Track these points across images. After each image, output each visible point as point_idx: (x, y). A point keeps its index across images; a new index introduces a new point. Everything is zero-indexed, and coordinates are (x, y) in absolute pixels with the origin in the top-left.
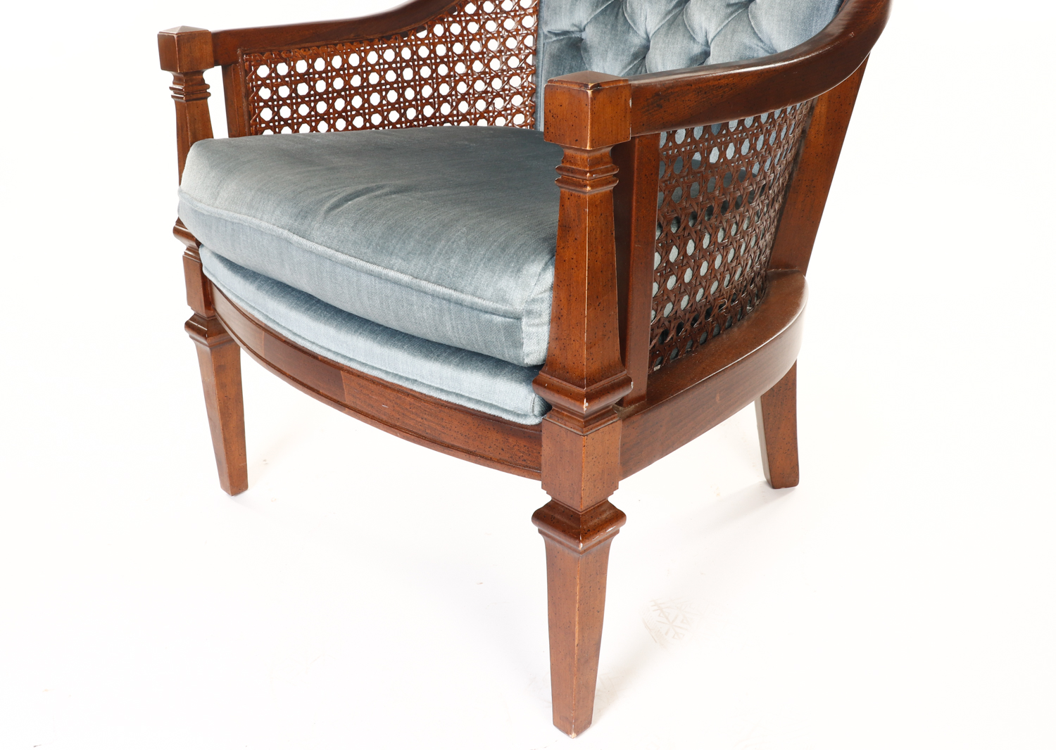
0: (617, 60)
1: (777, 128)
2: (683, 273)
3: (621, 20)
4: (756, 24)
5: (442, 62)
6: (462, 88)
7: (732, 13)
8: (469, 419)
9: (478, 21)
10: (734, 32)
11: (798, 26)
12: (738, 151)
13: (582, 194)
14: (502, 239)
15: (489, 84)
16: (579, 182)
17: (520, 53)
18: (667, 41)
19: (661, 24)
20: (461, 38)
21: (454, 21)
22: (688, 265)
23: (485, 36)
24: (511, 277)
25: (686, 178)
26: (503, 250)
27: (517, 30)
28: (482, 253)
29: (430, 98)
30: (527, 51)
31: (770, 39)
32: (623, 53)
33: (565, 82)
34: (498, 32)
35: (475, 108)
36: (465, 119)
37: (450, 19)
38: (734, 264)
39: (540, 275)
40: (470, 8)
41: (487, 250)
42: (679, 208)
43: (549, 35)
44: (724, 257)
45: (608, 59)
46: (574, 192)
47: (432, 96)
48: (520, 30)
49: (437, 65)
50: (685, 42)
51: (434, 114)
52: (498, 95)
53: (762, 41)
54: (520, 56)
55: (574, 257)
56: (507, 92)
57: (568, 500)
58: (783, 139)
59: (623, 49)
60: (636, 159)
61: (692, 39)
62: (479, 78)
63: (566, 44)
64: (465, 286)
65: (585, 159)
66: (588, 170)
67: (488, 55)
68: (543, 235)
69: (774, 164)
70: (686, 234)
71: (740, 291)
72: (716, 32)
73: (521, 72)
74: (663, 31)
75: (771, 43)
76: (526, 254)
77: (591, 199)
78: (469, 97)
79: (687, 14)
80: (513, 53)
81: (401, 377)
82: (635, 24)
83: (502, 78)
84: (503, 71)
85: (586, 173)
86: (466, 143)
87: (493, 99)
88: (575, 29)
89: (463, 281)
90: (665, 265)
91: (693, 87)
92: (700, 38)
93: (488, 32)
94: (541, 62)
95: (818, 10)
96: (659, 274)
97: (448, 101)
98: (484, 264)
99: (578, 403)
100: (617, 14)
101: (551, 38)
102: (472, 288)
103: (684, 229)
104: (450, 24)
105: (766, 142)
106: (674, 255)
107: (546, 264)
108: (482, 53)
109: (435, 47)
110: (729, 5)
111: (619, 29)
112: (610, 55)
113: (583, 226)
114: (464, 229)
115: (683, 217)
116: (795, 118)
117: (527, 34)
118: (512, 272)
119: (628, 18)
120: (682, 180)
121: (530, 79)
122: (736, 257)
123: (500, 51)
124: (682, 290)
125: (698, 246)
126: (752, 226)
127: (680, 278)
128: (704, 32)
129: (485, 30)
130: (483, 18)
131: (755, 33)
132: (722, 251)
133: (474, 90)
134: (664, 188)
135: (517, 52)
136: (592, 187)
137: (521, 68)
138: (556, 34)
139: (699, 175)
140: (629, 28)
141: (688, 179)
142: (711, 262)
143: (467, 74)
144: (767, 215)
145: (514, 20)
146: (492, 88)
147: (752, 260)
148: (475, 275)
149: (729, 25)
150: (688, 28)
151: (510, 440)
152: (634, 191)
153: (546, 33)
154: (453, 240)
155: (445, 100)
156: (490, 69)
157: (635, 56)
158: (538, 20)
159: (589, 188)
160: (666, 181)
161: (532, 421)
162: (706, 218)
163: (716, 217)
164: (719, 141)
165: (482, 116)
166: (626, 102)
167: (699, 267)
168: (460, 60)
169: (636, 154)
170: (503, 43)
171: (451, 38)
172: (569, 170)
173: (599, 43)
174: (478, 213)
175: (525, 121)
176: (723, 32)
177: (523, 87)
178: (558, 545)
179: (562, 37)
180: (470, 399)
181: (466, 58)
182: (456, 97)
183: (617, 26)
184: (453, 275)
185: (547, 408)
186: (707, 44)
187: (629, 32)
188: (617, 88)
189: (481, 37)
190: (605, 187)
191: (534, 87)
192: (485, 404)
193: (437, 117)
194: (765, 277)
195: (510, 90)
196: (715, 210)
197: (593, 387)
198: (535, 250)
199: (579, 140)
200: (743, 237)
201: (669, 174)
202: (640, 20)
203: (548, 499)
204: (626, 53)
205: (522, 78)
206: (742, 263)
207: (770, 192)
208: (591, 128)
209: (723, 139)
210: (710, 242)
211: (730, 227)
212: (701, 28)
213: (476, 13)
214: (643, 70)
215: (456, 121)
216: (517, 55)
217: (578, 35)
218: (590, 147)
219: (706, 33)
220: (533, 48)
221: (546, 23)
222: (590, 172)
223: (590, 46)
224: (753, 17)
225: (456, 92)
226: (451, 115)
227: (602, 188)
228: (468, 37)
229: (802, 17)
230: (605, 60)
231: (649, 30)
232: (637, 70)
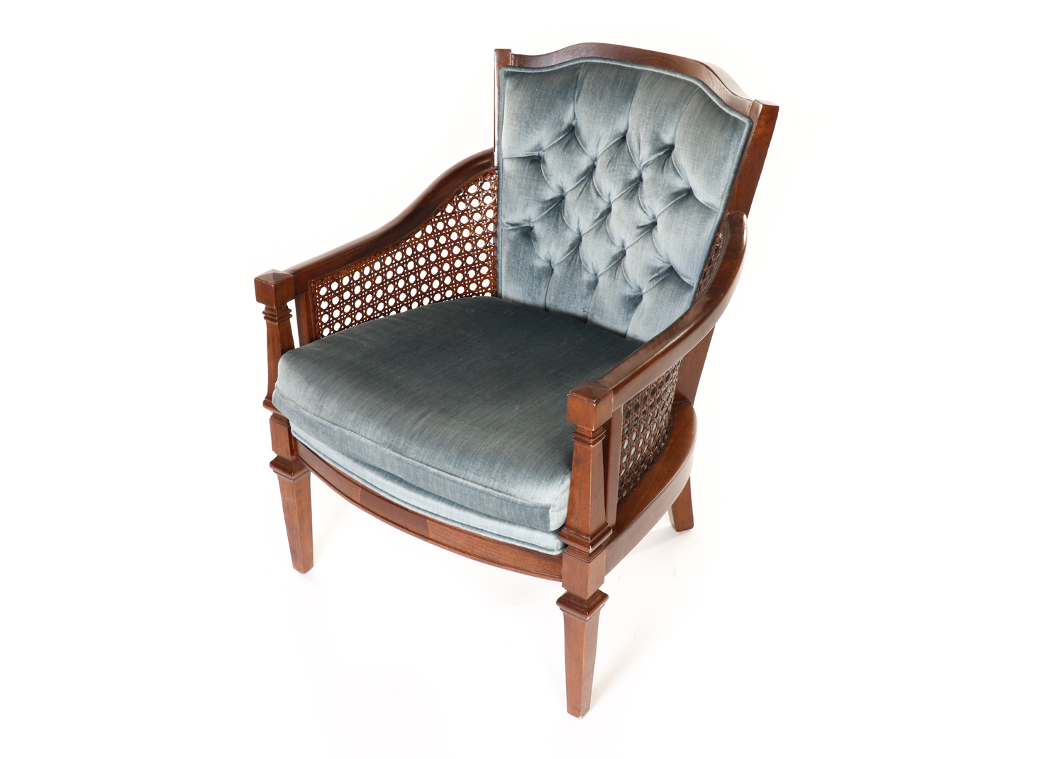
0: (559, 247)
3: (561, 221)
5: (433, 252)
6: (446, 267)
8: (517, 551)
9: (455, 218)
10: (642, 247)
13: (588, 448)
15: (465, 261)
16: (586, 442)
17: (485, 236)
18: (595, 242)
19: (590, 228)
20: (444, 232)
21: (439, 221)
22: (632, 446)
23: (461, 227)
27: (482, 221)
30: (490, 234)
31: (667, 256)
32: (562, 245)
34: (469, 223)
35: (456, 280)
36: (449, 289)
37: (436, 220)
40: (449, 209)
43: (507, 225)
46: (583, 446)
47: (427, 277)
48: (484, 220)
49: (429, 255)
50: (608, 244)
54: (485, 239)
56: (477, 265)
57: (578, 593)
59: (563, 242)
61: (612, 243)
62: (457, 258)
63: (520, 233)
67: (463, 241)
72: (630, 243)
73: (486, 250)
74: (592, 233)
77: (593, 450)
78: (451, 273)
79: (609, 226)
80: (480, 237)
81: (472, 527)
83: (473, 256)
84: (474, 251)
88: (527, 221)
92: (618, 243)
93: (462, 224)
97: (437, 278)
99: (586, 548)
100: (558, 216)
101: (508, 227)
104: (436, 223)
108: (459, 240)
109: (427, 242)
110: (639, 227)
111: (559, 227)
112: (553, 245)
113: (588, 462)
117: (490, 223)
119: (565, 221)
121: (492, 254)
123: (471, 237)
125: (638, 433)
128: (621, 240)
129: (460, 223)
130: (458, 214)
131: (657, 251)
133: (454, 267)
135: (483, 236)
137: (486, 247)
138: (512, 225)
140: (565, 226)
143: (449, 257)
145: (480, 213)
146: (467, 264)
147: (664, 421)
149: (639, 240)
150: (609, 235)
151: (543, 562)
153: (503, 222)
155: (435, 278)
156: (465, 251)
157: (572, 246)
158: (497, 212)
159: (592, 446)
161: (556, 553)
165: (460, 285)
167: (638, 444)
168: (444, 248)
170: (473, 231)
171: (437, 233)
172: (580, 435)
173: (545, 237)
176: (635, 244)
177: (487, 260)
178: (572, 616)
179: (516, 227)
180: (518, 541)
181: (448, 246)
182: (443, 274)
183: (558, 225)
185: (565, 546)
186: (624, 248)
187: (566, 229)
189: (457, 228)
190: (599, 442)
191: (495, 260)
192: (528, 544)
193: (430, 291)
195: (479, 263)
197: (593, 539)
202: (574, 222)
203: (565, 591)
204: (564, 245)
205: (487, 254)
206: (660, 427)
208: (595, 421)
212: (619, 237)
213: (454, 212)
214: (578, 259)
215: (444, 292)
216: (483, 239)
217: (528, 226)
218: (594, 430)
219: (623, 241)
220: (494, 233)
221: (502, 216)
222: (593, 438)
223: (538, 235)
225: (443, 271)
226: (440, 287)
230: (549, 247)
231: (581, 229)
232: (572, 259)
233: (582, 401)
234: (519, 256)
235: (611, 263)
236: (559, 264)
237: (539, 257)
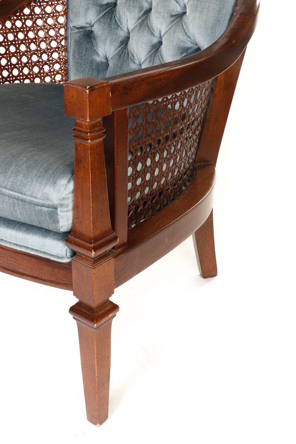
0: (112, 45)
1: (195, 93)
2: (145, 176)
3: (113, 22)
4: (186, 28)
5: (12, 44)
6: (24, 59)
7: (174, 21)
8: (33, 260)
9: (31, 19)
10: (175, 32)
11: (208, 30)
13: (86, 144)
14: (45, 165)
15: (41, 57)
16: (84, 137)
17: (57, 38)
18: (139, 35)
19: (135, 25)
20: (22, 30)
21: (18, 19)
22: (148, 172)
23: (36, 28)
24: (51, 186)
25: (145, 126)
26: (46, 171)
27: (55, 25)
28: (35, 173)
29: (6, 65)
30: (61, 38)
31: (194, 37)
32: (115, 41)
33: (74, 84)
34: (44, 26)
35: (33, 71)
36: (27, 78)
37: (15, 18)
38: (174, 167)
39: (66, 185)
40: (27, 11)
41: (38, 171)
42: (141, 142)
43: (73, 28)
44: (168, 165)
45: (107, 44)
46: (82, 142)
47: (7, 65)
48: (56, 25)
49: (9, 46)
50: (149, 36)
51: (9, 75)
52: (46, 64)
53: (190, 38)
54: (57, 40)
55: (84, 176)
56: (51, 62)
57: (87, 301)
58: (199, 98)
59: (115, 39)
60: (115, 122)
61: (152, 34)
62: (34, 54)
63: (83, 35)
64: (26, 191)
65: (87, 125)
66: (89, 131)
67: (39, 40)
68: (67, 163)
69: (194, 112)
70: (146, 155)
71: (178, 180)
72: (165, 32)
73: (59, 50)
74: (137, 29)
75: (195, 39)
76: (59, 174)
77: (91, 146)
78: (29, 65)
79: (149, 20)
80: (53, 38)
82: (121, 24)
83: (47, 53)
84: (48, 49)
85: (88, 133)
86: (28, 96)
87: (43, 66)
88: (88, 25)
89: (25, 188)
90: (135, 173)
92: (157, 34)
93: (38, 26)
94: (70, 44)
95: (219, 22)
96: (132, 178)
97: (17, 68)
98: (36, 179)
99: (89, 252)
100: (111, 17)
101: (75, 30)
102: (30, 192)
103: (145, 153)
104: (15, 21)
105: (189, 102)
106: (139, 167)
107: (69, 179)
108: (35, 38)
109: (7, 35)
110: (172, 16)
111: (112, 26)
112: (108, 42)
113: (88, 160)
114: (25, 159)
115: (144, 147)
116: (205, 86)
117: (61, 27)
118: (51, 184)
119: (117, 21)
120: (142, 127)
121: (64, 54)
122: (175, 163)
123: (46, 38)
124: (145, 184)
125: (153, 161)
126: (183, 146)
127: (144, 179)
128: (159, 30)
129: (37, 25)
130: (35, 17)
131: (186, 33)
132: (166, 162)
133: (32, 60)
134: (132, 133)
135: (55, 38)
136: (91, 140)
137: (58, 48)
138: (78, 28)
139: (152, 124)
140: (118, 26)
141: (146, 127)
142: (160, 168)
143: (27, 51)
144: (191, 139)
145: (53, 19)
146: (42, 59)
147: (184, 164)
148: (31, 185)
149: (172, 27)
150: (150, 28)
151: (55, 270)
152: (115, 139)
153: (72, 27)
154: (18, 165)
155: (15, 67)
156: (40, 48)
157: (122, 43)
158: (67, 18)
159: (89, 141)
160: (134, 129)
161: (66, 260)
162: (157, 146)
163: (162, 144)
164: (162, 104)
165: (37, 76)
166: (108, 94)
167: (154, 172)
168: (22, 43)
169: (115, 119)
170: (47, 33)
171: (16, 29)
172: (79, 131)
173: (102, 35)
174: (32, 149)
175: (62, 79)
176: (169, 31)
177: (59, 58)
178: (83, 325)
179: (81, 30)
180: (32, 249)
181: (26, 42)
182: (21, 65)
183: (111, 25)
184: (19, 185)
185: (74, 254)
186: (161, 37)
187: (118, 29)
188: (103, 87)
189: (34, 29)
190: (98, 140)
191: (66, 58)
192: (41, 252)
193: (11, 77)
194: (193, 169)
195: (52, 60)
196: (161, 141)
197: (97, 243)
198: (63, 171)
199: (83, 117)
200: (178, 153)
201: (135, 125)
202: (124, 22)
203: (77, 300)
204: (117, 41)
205: (59, 54)
206: (178, 166)
207: (193, 126)
208: (89, 110)
209: (165, 103)
210: (160, 158)
211: (171, 148)
212: (157, 28)
213: (30, 14)
215: (22, 79)
216: (55, 40)
217: (90, 29)
218: (89, 120)
219: (160, 31)
220: (65, 36)
221: (71, 21)
222: (90, 132)
223: (97, 36)
224: (185, 24)
225: (21, 62)
226: (19, 75)
227: (97, 140)
228: (26, 29)
229: (211, 26)
230: (105, 45)
231: (129, 28)
232: (123, 51)
233: (77, 89)
234: (82, 53)
235: (150, 51)
236: (112, 58)
237: (97, 53)
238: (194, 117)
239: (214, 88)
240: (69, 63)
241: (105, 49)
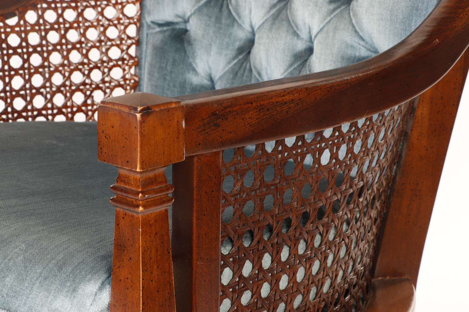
0: (221, 54)
1: (362, 136)
2: (259, 287)
3: (225, 13)
4: (357, 22)
5: (35, 51)
6: (57, 79)
7: (334, 10)
10: (336, 29)
11: (397, 26)
12: (334, 156)
13: (135, 214)
14: (61, 256)
15: (88, 76)
16: (132, 202)
17: (121, 43)
18: (271, 37)
19: (265, 18)
20: (56, 26)
21: (49, 8)
22: (264, 280)
23: (84, 24)
24: (66, 297)
25: (258, 191)
26: (60, 268)
27: (119, 19)
28: (38, 271)
29: (21, 89)
30: (129, 42)
31: (371, 39)
32: (227, 48)
33: (116, 104)
34: (98, 21)
35: (72, 101)
36: (60, 112)
37: (45, 5)
38: (320, 276)
39: (96, 295)
41: (44, 268)
42: (251, 221)
43: (152, 25)
44: (308, 270)
45: (212, 53)
46: (128, 212)
47: (23, 88)
48: (121, 19)
49: (29, 54)
50: (289, 38)
51: (26, 107)
52: (98, 87)
53: (363, 40)
54: (121, 46)
55: (129, 277)
56: (107, 85)
58: (372, 146)
59: (227, 43)
60: (195, 177)
61: (296, 34)
62: (77, 69)
63: (170, 36)
64: (19, 306)
65: (138, 179)
66: (140, 190)
67: (86, 45)
68: (103, 253)
69: (362, 172)
70: (261, 247)
71: (331, 303)
72: (319, 29)
73: (123, 63)
74: (267, 26)
75: (373, 42)
76: (83, 273)
77: (144, 219)
78: (66, 89)
79: (291, 9)
80: (114, 43)
82: (240, 17)
83: (102, 69)
84: (103, 62)
85: (138, 193)
86: (55, 142)
87: (92, 92)
88: (179, 20)
89: (17, 301)
90: (237, 280)
91: (254, 105)
92: (304, 35)
93: (87, 20)
94: (144, 53)
95: (417, 10)
96: (231, 290)
97: (42, 94)
98: (40, 283)
100: (222, 6)
101: (154, 28)
102: (26, 308)
103: (259, 242)
104: (44, 10)
105: (350, 151)
106: (247, 269)
107: (103, 284)
108: (80, 42)
109: (26, 35)
111: (223, 21)
112: (214, 49)
113: (137, 246)
114: (23, 245)
115: (256, 230)
116: (384, 124)
117: (130, 23)
118: (68, 291)
119: (232, 11)
120: (253, 193)
121: (133, 71)
122: (323, 267)
123: (100, 41)
124: (259, 305)
125: (276, 258)
126: (340, 236)
127: (256, 293)
128: (307, 28)
129: (84, 18)
130: (81, 4)
131: (356, 31)
132: (304, 263)
133: (71, 81)
134: (233, 202)
135: (118, 42)
136: (144, 207)
137: (123, 59)
138: (160, 25)
139: (272, 188)
140: (233, 21)
141: (260, 192)
142: (291, 275)
143: (63, 65)
144: (359, 223)
145: (115, 8)
146: (92, 80)
147: (344, 271)
148: (30, 294)
149: (332, 21)
150: (292, 24)
152: (194, 209)
153: (149, 23)
154: (9, 258)
155: (38, 92)
156: (89, 60)
157: (240, 50)
158: (142, 7)
159: (141, 209)
160: (236, 195)
162: (284, 231)
163: (295, 229)
164: (294, 152)
165: (79, 110)
166: (179, 123)
167: (278, 281)
168: (55, 49)
169: (195, 172)
170: (104, 33)
171: (45, 25)
172: (122, 190)
173: (203, 36)
174: (41, 228)
176: (325, 29)
177: (124, 78)
179: (165, 28)
181: (62, 47)
182: (51, 89)
183: (221, 19)
184: (7, 294)
186: (311, 41)
187: (233, 26)
188: (168, 110)
189: (79, 25)
190: (159, 207)
191: (137, 79)
193: (29, 111)
194: (367, 287)
195: (110, 82)
196: (293, 222)
198: (93, 268)
199: (130, 163)
200: (330, 248)
201: (238, 187)
202: (245, 13)
204: (231, 48)
205: (124, 70)
206: (331, 275)
207: (361, 200)
208: (141, 150)
209: (299, 151)
210: (290, 255)
211: (313, 238)
212: (305, 24)
215: (51, 115)
216: (118, 46)
217: (182, 26)
218: (140, 169)
219: (310, 29)
220: (136, 39)
221: (149, 13)
222: (142, 192)
223: (195, 40)
224: (355, 15)
225: (51, 83)
226: (45, 108)
227: (156, 208)
229: (401, 17)
230: (209, 54)
231: (253, 23)
232: (241, 66)
233: (120, 112)
234: (166, 69)
235: (291, 65)
236: (221, 78)
237: (194, 70)
238: (363, 180)
239: (409, 132)
240: (142, 88)
241: (208, 62)
